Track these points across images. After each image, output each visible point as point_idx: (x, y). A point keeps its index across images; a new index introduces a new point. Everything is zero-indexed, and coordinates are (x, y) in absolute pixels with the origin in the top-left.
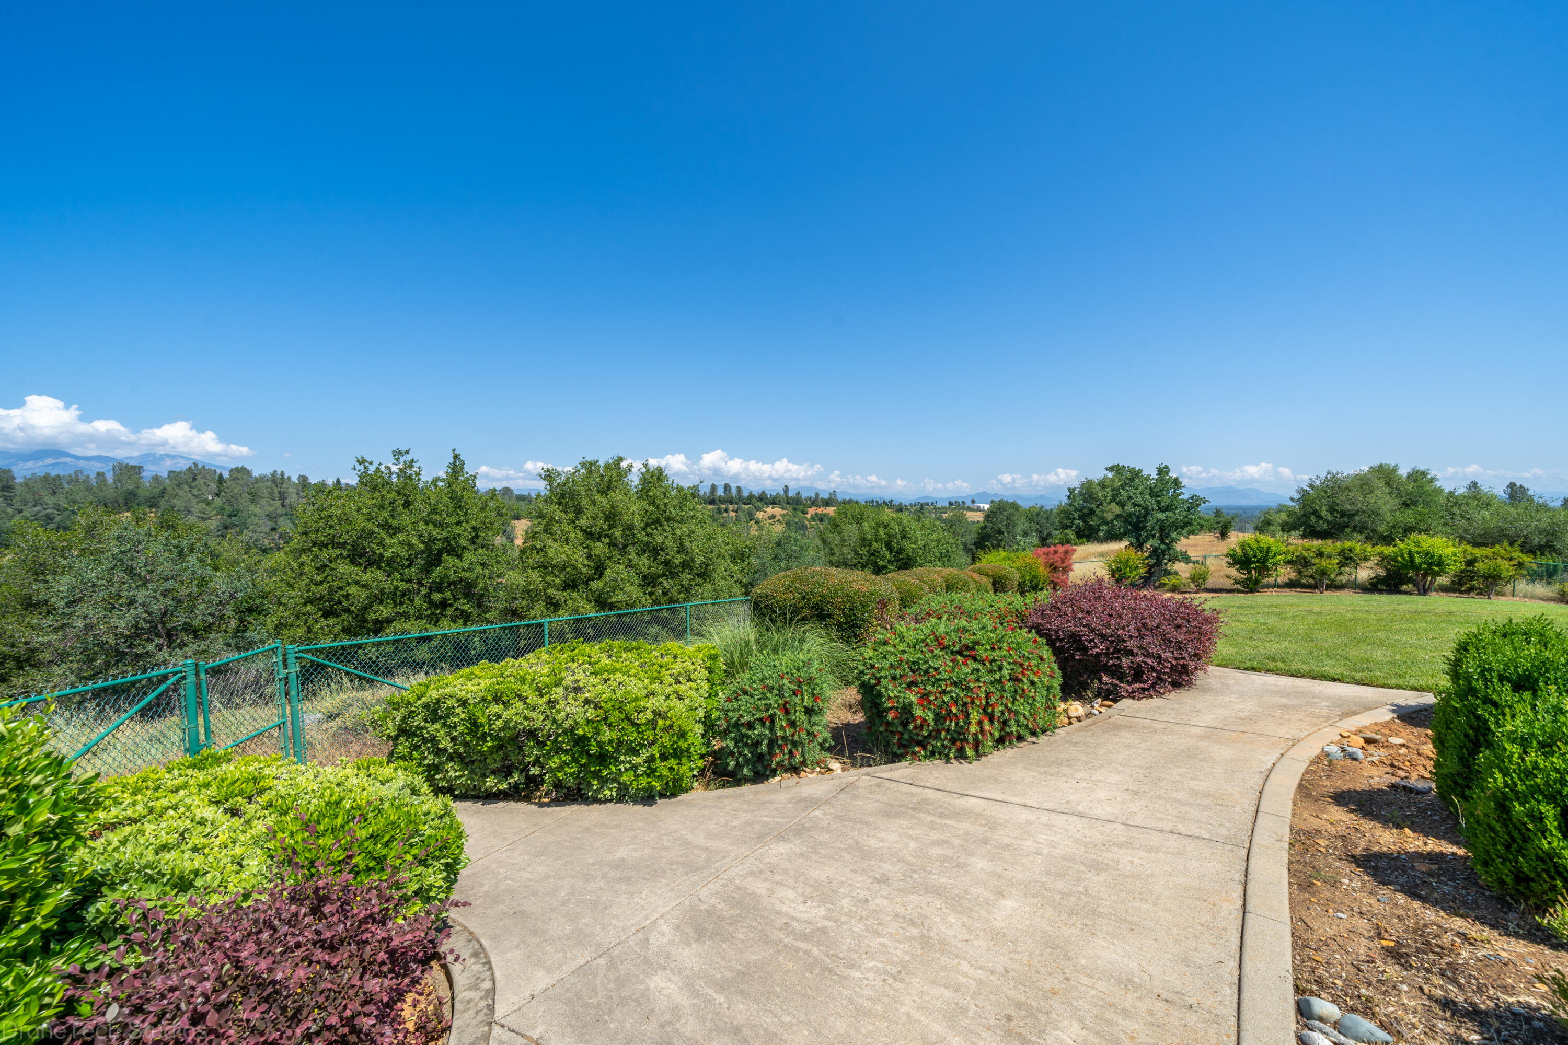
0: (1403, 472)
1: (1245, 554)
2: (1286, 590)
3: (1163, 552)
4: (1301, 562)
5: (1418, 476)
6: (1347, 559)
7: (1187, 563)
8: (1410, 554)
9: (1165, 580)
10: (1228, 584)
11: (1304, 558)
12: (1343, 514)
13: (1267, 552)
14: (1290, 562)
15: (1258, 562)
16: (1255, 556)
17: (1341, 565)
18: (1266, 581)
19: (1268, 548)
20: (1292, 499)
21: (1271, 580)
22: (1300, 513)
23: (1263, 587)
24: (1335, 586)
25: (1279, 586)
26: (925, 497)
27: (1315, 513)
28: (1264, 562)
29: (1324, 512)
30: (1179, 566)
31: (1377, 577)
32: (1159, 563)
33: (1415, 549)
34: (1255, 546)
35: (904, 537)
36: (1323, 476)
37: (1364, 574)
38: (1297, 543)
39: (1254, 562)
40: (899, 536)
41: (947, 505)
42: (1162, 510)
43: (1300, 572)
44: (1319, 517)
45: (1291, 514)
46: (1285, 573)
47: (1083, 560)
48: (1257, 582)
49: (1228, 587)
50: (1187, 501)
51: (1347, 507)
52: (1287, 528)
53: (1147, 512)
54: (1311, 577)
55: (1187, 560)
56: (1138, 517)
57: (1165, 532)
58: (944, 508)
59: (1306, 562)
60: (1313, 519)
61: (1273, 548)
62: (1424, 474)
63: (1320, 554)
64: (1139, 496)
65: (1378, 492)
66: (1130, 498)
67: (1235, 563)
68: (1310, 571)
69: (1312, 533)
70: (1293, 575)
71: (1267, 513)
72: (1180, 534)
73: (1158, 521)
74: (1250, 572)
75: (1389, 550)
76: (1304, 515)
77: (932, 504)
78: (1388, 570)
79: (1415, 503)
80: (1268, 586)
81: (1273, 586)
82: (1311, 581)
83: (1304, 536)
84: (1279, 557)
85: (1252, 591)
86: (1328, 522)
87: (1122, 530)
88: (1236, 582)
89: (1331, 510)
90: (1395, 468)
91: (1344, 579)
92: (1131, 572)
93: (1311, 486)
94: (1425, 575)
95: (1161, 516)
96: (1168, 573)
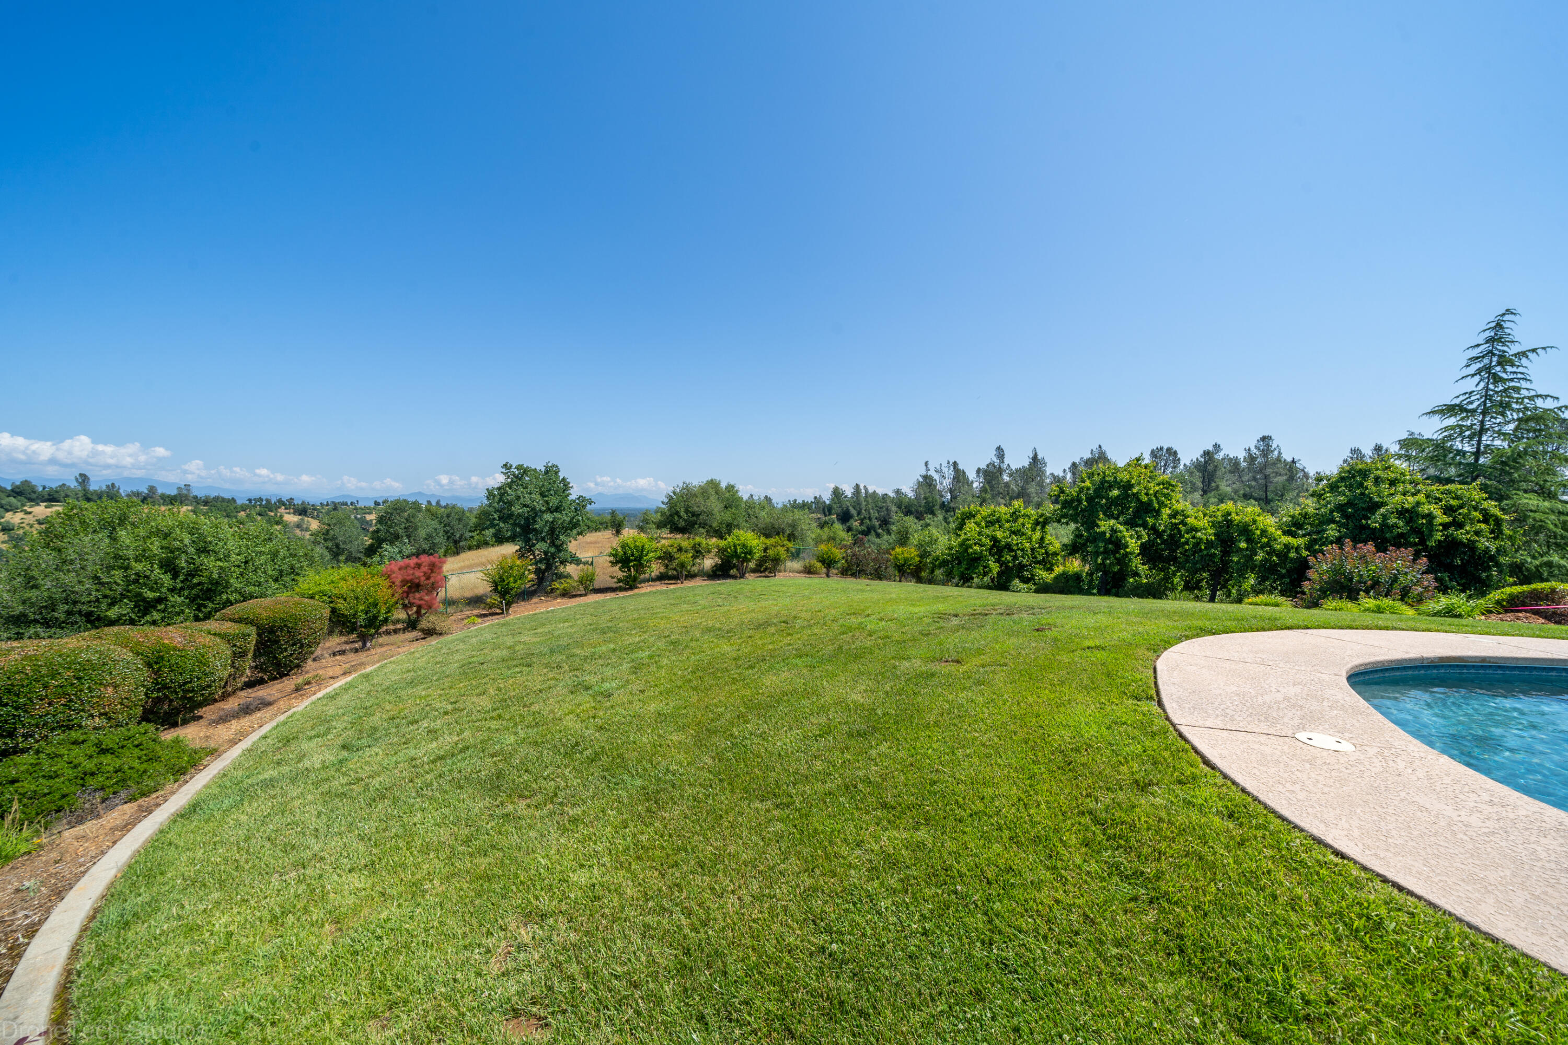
0: (723, 485)
1: (625, 553)
2: (658, 583)
3: (553, 555)
4: (667, 557)
5: (730, 488)
6: (698, 552)
7: (578, 564)
8: (735, 546)
9: (556, 585)
10: (612, 583)
11: (670, 553)
12: (694, 514)
13: (642, 551)
14: (659, 558)
15: (635, 560)
16: (633, 555)
17: (694, 557)
18: (642, 576)
19: (643, 546)
20: (663, 503)
21: (647, 576)
22: (668, 513)
23: (641, 582)
24: (691, 576)
25: (653, 580)
26: (344, 496)
27: (677, 513)
28: (639, 560)
29: (682, 514)
30: (570, 569)
31: (716, 565)
32: (549, 567)
33: (737, 542)
34: (632, 546)
35: (204, 550)
36: (681, 485)
37: (708, 563)
38: (667, 540)
39: (632, 561)
40: (192, 550)
41: (372, 505)
42: (550, 510)
43: (667, 566)
44: (680, 517)
45: (663, 514)
46: (656, 568)
47: (461, 572)
48: (635, 579)
49: (615, 585)
50: (574, 501)
51: (696, 509)
52: (660, 526)
53: (535, 513)
54: (675, 569)
55: (578, 562)
56: (527, 519)
57: (554, 534)
58: (369, 508)
59: (671, 557)
60: (676, 518)
61: (646, 546)
62: (733, 487)
63: (680, 549)
64: (527, 496)
65: (712, 498)
66: (518, 498)
67: (617, 562)
68: (674, 564)
69: (676, 529)
70: (662, 569)
71: (645, 514)
72: (568, 535)
73: (547, 522)
74: (629, 570)
75: (722, 543)
76: (671, 515)
77: (352, 504)
78: (722, 559)
79: (731, 506)
80: (644, 581)
81: (648, 581)
82: (675, 572)
83: (671, 532)
84: (651, 555)
85: (631, 588)
86: (685, 521)
87: (509, 533)
88: (620, 581)
89: (687, 511)
90: (719, 484)
91: (695, 569)
92: (515, 581)
93: (674, 492)
94: (743, 562)
95: (548, 517)
96: (560, 576)
